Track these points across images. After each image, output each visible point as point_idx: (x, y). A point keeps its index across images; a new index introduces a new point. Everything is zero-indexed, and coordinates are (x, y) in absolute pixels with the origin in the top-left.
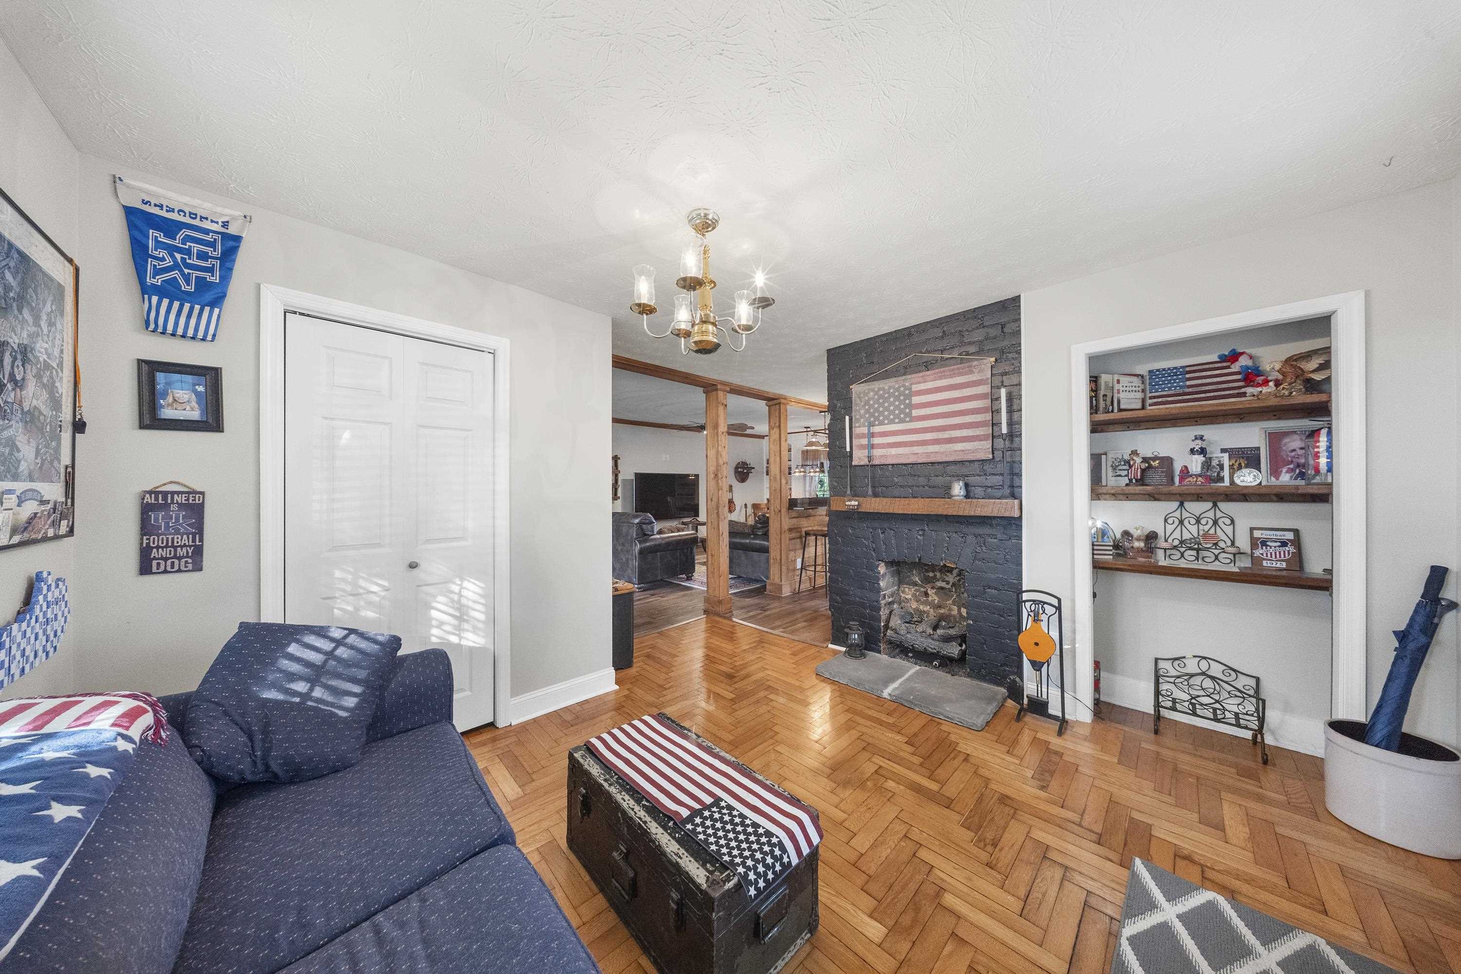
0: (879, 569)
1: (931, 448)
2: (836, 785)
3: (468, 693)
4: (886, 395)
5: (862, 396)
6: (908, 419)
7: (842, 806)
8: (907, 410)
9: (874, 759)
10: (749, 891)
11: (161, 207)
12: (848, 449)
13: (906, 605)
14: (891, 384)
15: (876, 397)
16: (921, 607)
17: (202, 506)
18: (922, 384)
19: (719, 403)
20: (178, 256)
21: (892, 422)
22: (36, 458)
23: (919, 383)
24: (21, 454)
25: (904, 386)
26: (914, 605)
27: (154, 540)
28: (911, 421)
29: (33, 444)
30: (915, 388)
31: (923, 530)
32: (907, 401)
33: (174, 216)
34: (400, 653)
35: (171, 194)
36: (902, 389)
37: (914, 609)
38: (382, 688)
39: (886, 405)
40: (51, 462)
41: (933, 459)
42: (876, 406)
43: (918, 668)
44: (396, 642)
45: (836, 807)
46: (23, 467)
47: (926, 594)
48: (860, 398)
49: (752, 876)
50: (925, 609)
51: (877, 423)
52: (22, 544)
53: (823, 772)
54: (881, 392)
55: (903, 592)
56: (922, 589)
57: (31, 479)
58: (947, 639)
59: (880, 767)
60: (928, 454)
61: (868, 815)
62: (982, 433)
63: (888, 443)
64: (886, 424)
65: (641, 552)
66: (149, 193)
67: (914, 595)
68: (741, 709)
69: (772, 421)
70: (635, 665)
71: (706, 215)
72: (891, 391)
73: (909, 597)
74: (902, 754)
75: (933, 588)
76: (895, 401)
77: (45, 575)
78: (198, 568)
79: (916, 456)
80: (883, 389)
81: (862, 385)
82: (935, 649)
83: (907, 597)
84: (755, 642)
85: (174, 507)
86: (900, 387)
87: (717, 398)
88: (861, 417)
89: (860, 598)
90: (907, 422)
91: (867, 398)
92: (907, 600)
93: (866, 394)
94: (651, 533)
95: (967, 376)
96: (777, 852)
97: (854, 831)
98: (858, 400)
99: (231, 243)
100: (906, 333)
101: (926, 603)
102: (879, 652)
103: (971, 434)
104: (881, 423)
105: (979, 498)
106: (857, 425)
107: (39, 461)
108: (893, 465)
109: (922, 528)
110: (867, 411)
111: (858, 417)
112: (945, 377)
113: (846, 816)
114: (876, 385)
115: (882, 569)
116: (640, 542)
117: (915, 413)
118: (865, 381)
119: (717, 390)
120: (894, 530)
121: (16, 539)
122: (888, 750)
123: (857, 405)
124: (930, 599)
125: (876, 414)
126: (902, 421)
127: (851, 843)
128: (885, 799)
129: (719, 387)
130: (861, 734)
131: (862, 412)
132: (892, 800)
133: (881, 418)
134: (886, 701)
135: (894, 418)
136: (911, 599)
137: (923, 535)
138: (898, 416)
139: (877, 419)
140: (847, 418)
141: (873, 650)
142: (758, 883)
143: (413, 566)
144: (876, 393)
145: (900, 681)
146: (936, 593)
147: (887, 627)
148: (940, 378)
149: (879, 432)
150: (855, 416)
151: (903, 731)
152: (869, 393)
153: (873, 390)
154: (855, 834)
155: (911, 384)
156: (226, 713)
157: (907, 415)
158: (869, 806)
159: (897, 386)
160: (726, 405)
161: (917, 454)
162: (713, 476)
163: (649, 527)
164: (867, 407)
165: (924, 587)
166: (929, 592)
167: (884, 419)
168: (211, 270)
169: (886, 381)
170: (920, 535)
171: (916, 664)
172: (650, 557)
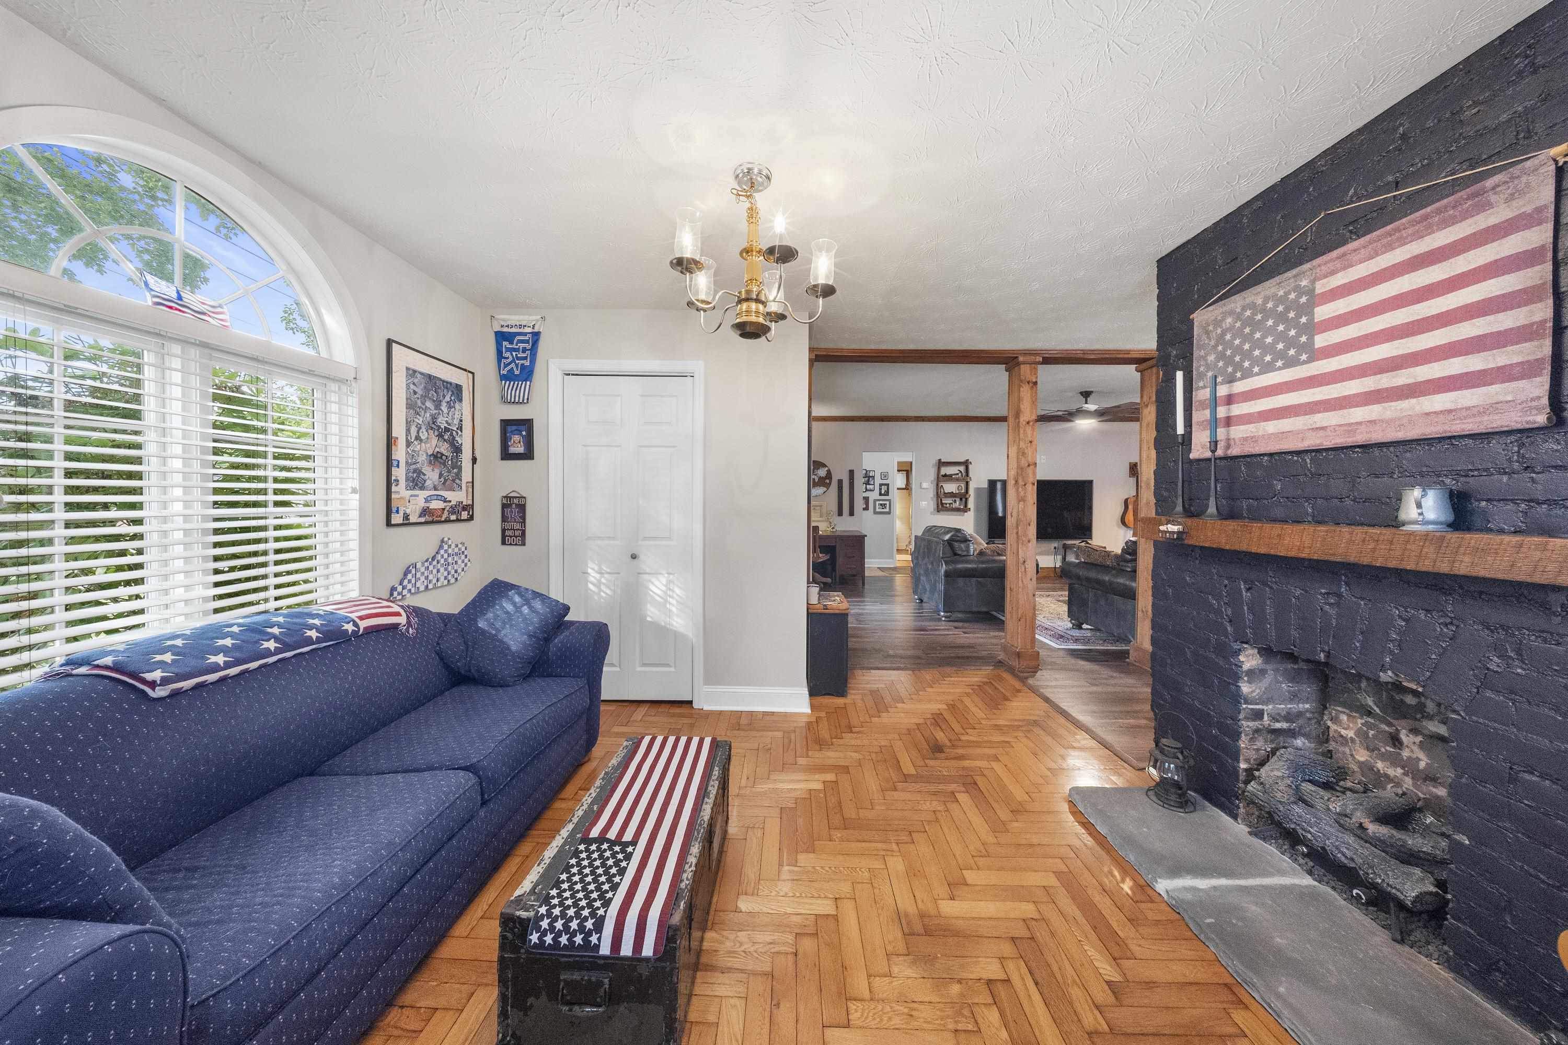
0: (1242, 658)
1: (1358, 414)
2: (905, 952)
3: (672, 669)
4: (1259, 317)
5: (1211, 328)
6: (1304, 357)
7: (877, 982)
8: (1304, 339)
9: (1011, 966)
10: (532, 934)
11: (508, 326)
12: (1180, 430)
13: (1341, 749)
14: (1268, 293)
15: (1238, 324)
16: (1380, 765)
17: (524, 505)
18: (1340, 275)
19: (1021, 381)
20: (514, 354)
21: (1268, 368)
22: (440, 478)
23: (1333, 273)
24: (426, 477)
25: (1297, 288)
26: (1362, 756)
27: (507, 525)
28: (1310, 360)
29: (437, 471)
30: (1321, 287)
31: (1340, 596)
32: (1304, 320)
33: (514, 330)
34: (566, 618)
35: (513, 317)
36: (1292, 296)
37: (1361, 764)
38: (547, 640)
39: (1258, 335)
40: (453, 481)
41: (1361, 438)
42: (1237, 342)
43: (1307, 881)
44: (567, 609)
45: (869, 976)
46: (428, 483)
47: (1395, 740)
48: (1207, 333)
49: (545, 924)
50: (1391, 772)
51: (1239, 375)
52: (426, 523)
53: (908, 924)
54: (1248, 313)
55: (1335, 720)
56: (1384, 727)
57: (435, 489)
58: (1409, 858)
59: (1008, 981)
60: (1352, 427)
61: (896, 1021)
62: (1516, 359)
63: (1259, 413)
64: (1257, 374)
65: (947, 574)
66: (504, 320)
67: (1358, 733)
68: (903, 790)
69: (1145, 393)
70: (849, 697)
71: (749, 170)
72: (1270, 305)
73: (1350, 734)
74: (1076, 993)
75: (1414, 731)
76: (1276, 324)
77: (446, 539)
78: (524, 544)
79: (1321, 433)
80: (1253, 306)
81: (1211, 308)
82: (1352, 859)
83: (1343, 732)
84: (1024, 720)
85: (514, 506)
86: (1287, 294)
87: (1020, 375)
88: (1208, 367)
89: (1201, 703)
90: (1305, 362)
91: (1219, 331)
92: (1344, 741)
93: (1217, 323)
94: (965, 553)
95: (1469, 221)
96: (589, 924)
97: (851, 1023)
98: (1204, 337)
99: (536, 338)
100: (1306, 175)
101: (1395, 760)
102: (1235, 817)
103: (1480, 367)
104: (1247, 374)
105: (1501, 531)
106: (1201, 384)
107: (442, 479)
108: (1271, 455)
109: (1335, 589)
110: (1221, 356)
111: (1202, 369)
112: (1403, 242)
113: (866, 995)
114: (1237, 302)
115: (1249, 659)
116: (946, 563)
117: (1320, 341)
118: (1220, 299)
119: (1018, 364)
120: (1271, 588)
121: (422, 520)
122: (1055, 968)
123: (1201, 347)
124: (1405, 754)
125: (1237, 359)
126: (1292, 363)
127: (828, 1032)
128: (951, 1026)
129: (1021, 359)
130: (1037, 916)
131: (1211, 358)
132: (962, 1036)
133: (1246, 364)
134: (1158, 899)
135: (1274, 361)
136: (1352, 740)
137: (1338, 604)
138: (1281, 355)
139: (1238, 366)
140: (1179, 375)
141: (1222, 807)
142: (546, 935)
143: (634, 557)
144: (1238, 317)
145: (1223, 882)
146: (1421, 746)
147: (1250, 775)
148: (1390, 247)
149: (1243, 393)
150: (1198, 369)
151: (1126, 964)
152: (1224, 319)
153: (1231, 313)
154: (848, 1026)
155: (1313, 282)
156: (461, 630)
157: (1302, 348)
158: (913, 1013)
159: (1281, 293)
160: (1035, 383)
161: (1323, 428)
162: (1013, 482)
163: (962, 545)
164: (1220, 348)
165: (1390, 724)
166: (1403, 736)
167: (1252, 366)
168: (525, 358)
169: (1259, 288)
170: (1331, 605)
171: (1310, 873)
172: (961, 582)
